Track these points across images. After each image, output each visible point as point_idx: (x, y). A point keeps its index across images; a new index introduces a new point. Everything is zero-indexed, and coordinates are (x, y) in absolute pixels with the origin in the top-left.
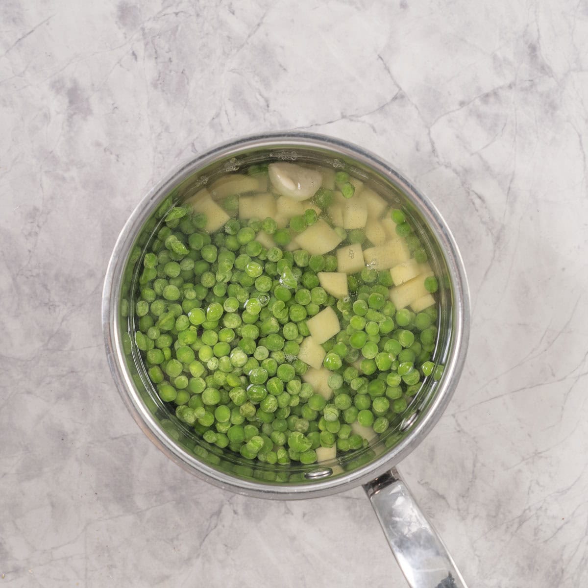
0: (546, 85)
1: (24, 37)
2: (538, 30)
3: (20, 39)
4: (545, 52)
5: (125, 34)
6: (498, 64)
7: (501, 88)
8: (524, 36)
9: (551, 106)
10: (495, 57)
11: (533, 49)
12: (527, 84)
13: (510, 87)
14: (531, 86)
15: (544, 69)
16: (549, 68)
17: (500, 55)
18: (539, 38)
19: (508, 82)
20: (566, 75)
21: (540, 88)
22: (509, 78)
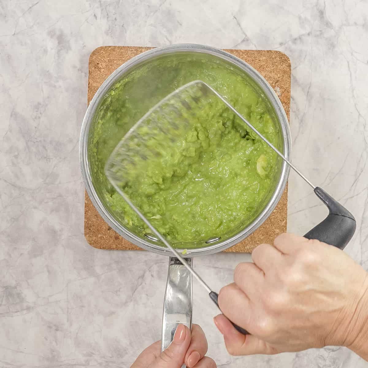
0: (329, 33)
1: (33, 6)
2: (325, 2)
3: (30, 8)
4: (329, 15)
5: (90, 4)
6: (302, 21)
7: (303, 35)
8: (316, 6)
9: (332, 46)
10: (300, 18)
11: (322, 13)
12: (318, 33)
13: (309, 34)
14: (321, 34)
15: (328, 24)
16: (331, 24)
17: (303, 16)
18: (325, 7)
19: (308, 32)
20: (340, 28)
21: (326, 35)
22: (308, 30)
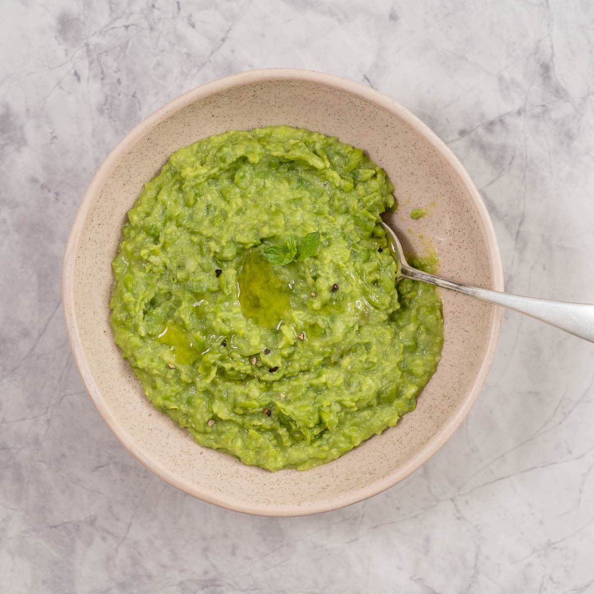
0: (561, 111)
2: (552, 47)
4: (560, 71)
5: (66, 50)
6: (505, 86)
7: (508, 114)
8: (535, 53)
9: (568, 136)
10: (501, 79)
11: (546, 69)
12: (539, 110)
13: (519, 113)
14: (544, 112)
15: (559, 93)
16: (564, 90)
17: (506, 75)
18: (553, 55)
19: (517, 107)
20: (584, 99)
21: (554, 115)
22: (518, 103)
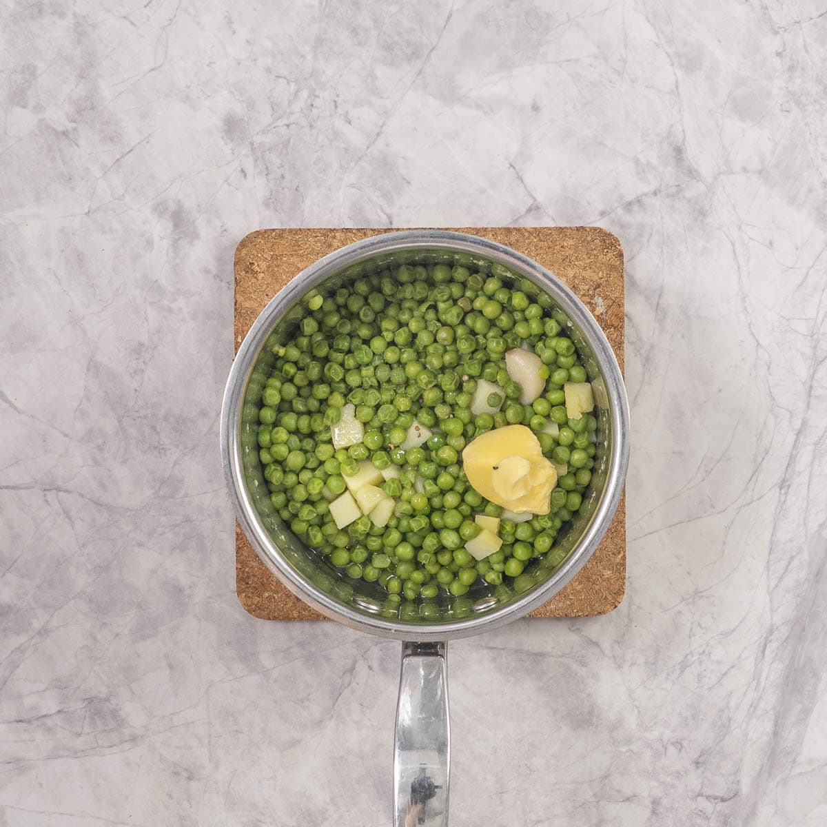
0: (695, 190)
1: (123, 157)
2: (683, 131)
3: (118, 160)
4: (692, 153)
5: (232, 149)
6: (641, 169)
7: (645, 195)
8: (668, 137)
9: (700, 213)
10: (637, 162)
11: (679, 151)
12: (673, 190)
13: (655, 193)
14: (678, 192)
15: (692, 173)
16: (697, 171)
17: (642, 159)
18: (684, 139)
19: (653, 188)
20: (715, 179)
21: (688, 194)
22: (654, 184)
